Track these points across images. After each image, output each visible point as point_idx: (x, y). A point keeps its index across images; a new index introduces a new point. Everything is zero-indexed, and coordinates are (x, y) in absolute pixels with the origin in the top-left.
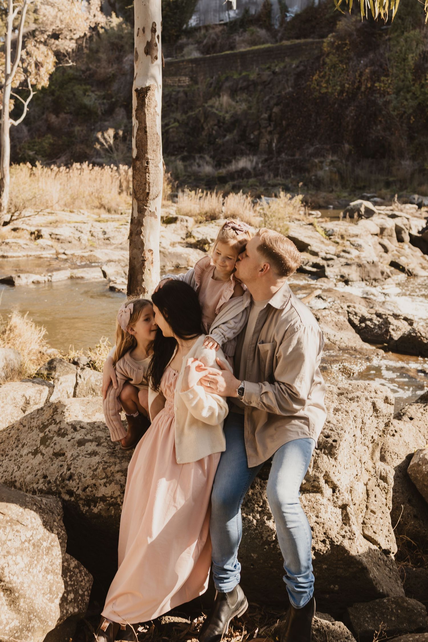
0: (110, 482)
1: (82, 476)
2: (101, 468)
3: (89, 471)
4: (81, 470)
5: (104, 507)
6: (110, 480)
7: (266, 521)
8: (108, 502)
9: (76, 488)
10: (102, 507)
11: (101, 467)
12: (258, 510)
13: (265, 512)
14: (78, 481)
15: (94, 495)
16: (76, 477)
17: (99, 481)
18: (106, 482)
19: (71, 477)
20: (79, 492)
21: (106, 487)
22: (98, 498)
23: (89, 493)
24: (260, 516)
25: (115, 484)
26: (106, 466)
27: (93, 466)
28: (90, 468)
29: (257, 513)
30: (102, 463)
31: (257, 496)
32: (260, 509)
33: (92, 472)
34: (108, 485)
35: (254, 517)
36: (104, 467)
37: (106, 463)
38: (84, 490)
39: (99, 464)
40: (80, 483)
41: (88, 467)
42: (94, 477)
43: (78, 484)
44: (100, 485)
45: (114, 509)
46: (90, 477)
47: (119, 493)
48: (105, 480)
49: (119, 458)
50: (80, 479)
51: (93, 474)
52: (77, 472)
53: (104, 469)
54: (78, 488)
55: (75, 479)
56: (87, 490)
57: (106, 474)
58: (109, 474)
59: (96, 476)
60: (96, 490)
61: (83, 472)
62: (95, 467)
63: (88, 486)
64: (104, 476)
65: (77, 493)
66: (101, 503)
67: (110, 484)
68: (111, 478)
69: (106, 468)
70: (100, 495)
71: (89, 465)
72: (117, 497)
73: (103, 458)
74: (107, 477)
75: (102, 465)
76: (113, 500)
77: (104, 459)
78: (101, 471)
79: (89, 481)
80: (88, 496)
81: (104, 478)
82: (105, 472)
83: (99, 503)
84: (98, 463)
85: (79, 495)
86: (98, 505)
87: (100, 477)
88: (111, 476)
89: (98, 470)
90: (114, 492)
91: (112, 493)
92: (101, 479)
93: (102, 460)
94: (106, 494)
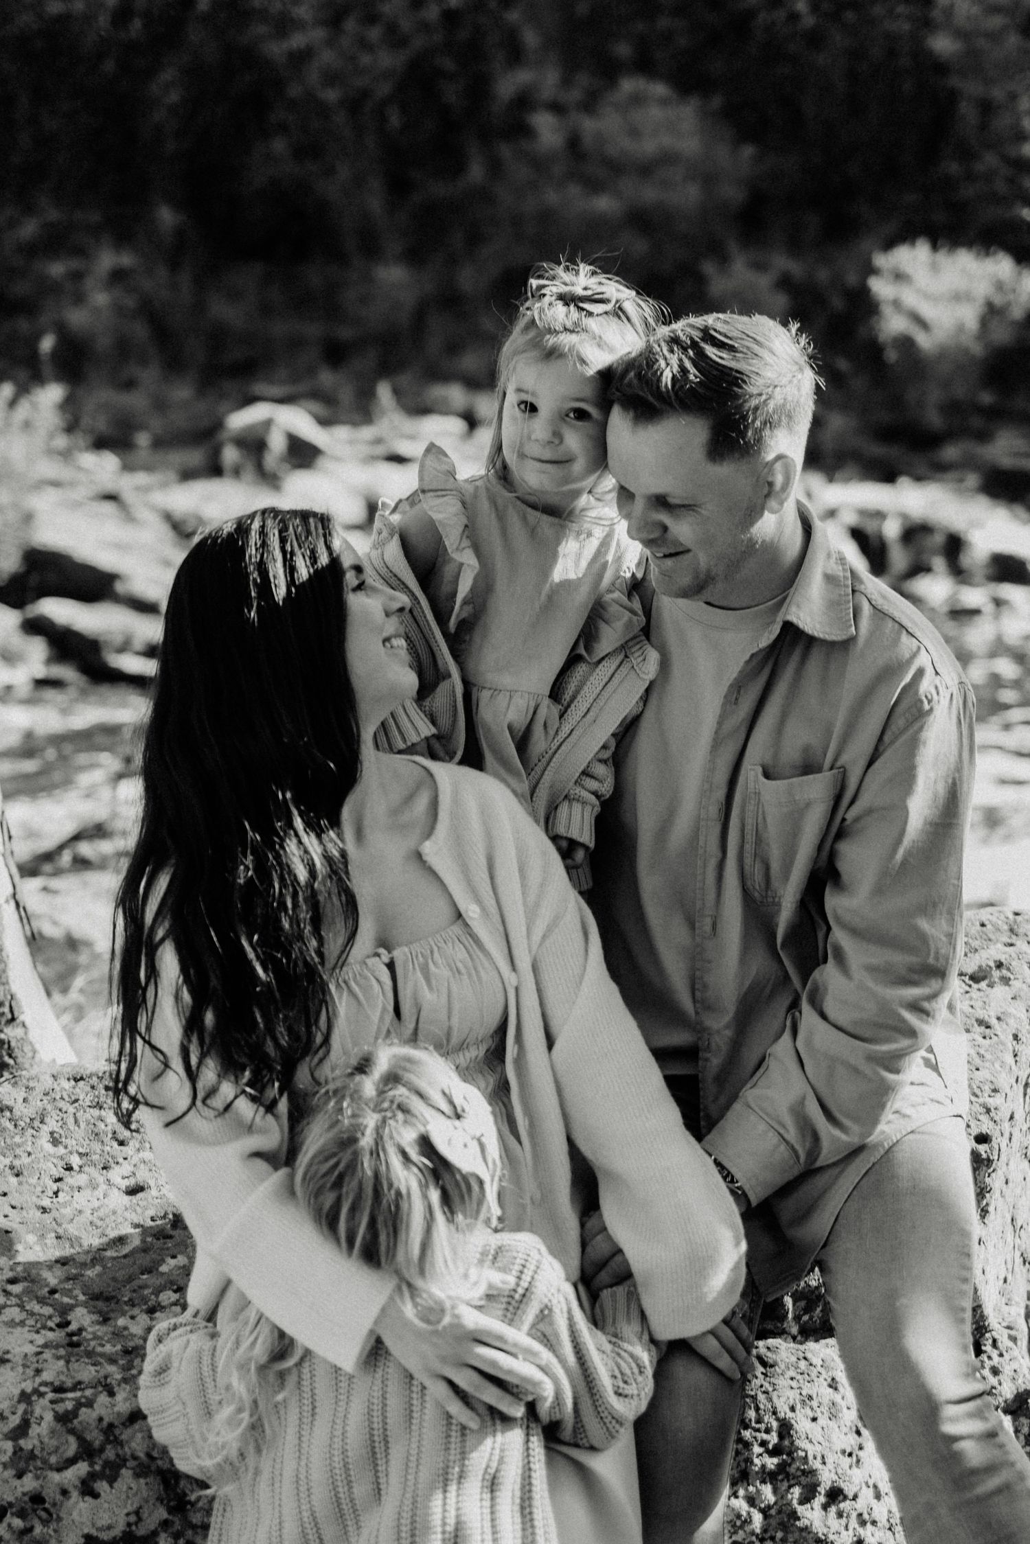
0: (111, 1473)
2: (49, 1417)
6: (107, 1463)
7: (800, 1510)
11: (44, 1410)
12: (763, 1466)
13: (792, 1470)
17: (56, 1477)
18: (92, 1476)
21: (96, 1496)
24: (775, 1491)
25: (137, 1475)
26: (69, 1405)
27: (3, 1417)
29: (763, 1482)
30: (41, 1395)
31: (757, 1409)
32: (771, 1463)
33: (9, 1445)
34: (102, 1486)
35: (751, 1501)
36: (60, 1408)
37: (60, 1389)
39: (30, 1403)
44: (65, 1492)
46: (5, 1465)
47: (162, 1513)
48: (82, 1468)
49: (112, 1360)
51: (18, 1451)
53: (64, 1419)
57: (81, 1439)
58: (96, 1437)
59: (32, 1456)
62: (15, 1420)
64: (72, 1447)
67: (112, 1481)
68: (110, 1453)
69: (74, 1413)
70: (70, 1539)
72: (155, 1534)
73: (38, 1372)
74: (87, 1452)
75: (44, 1402)
77: (47, 1376)
78: (53, 1432)
81: (72, 1462)
82: (72, 1431)
84: (24, 1397)
87: (53, 1460)
88: (108, 1441)
89: (34, 1430)
90: (137, 1513)
91: (133, 1519)
92: (59, 1470)
93: (38, 1380)
94: (99, 1529)
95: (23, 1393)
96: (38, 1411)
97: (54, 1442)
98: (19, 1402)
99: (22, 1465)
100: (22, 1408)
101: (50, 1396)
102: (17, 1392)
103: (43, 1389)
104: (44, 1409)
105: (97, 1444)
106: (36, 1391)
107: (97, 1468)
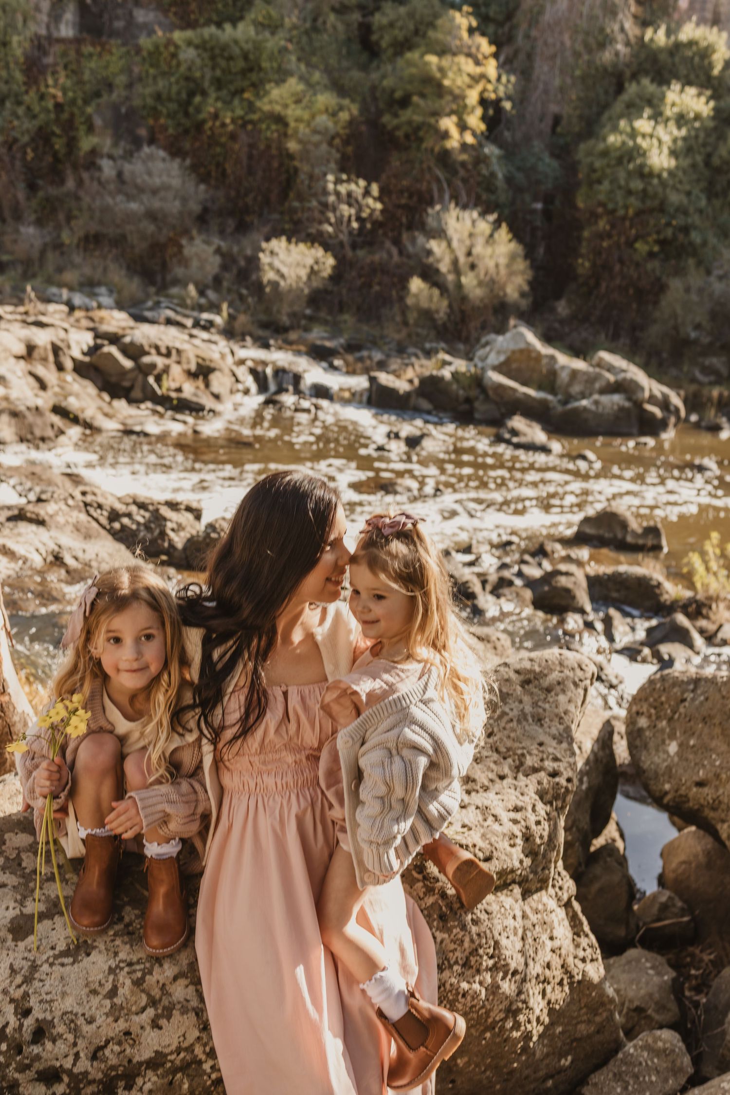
0: (168, 1013)
1: (81, 1021)
2: (128, 982)
3: (95, 1001)
4: (69, 1004)
5: (160, 1082)
6: (164, 1008)
8: (169, 1065)
9: (71, 1059)
10: (155, 1083)
14: (70, 1037)
15: (130, 1061)
16: (61, 1029)
17: (136, 1019)
18: (158, 1016)
19: (40, 1033)
20: (84, 1065)
21: (160, 1028)
22: (140, 1064)
23: (113, 1061)
25: (180, 1014)
26: (139, 974)
27: (101, 985)
28: (94, 992)
30: (122, 969)
33: (107, 1003)
34: (163, 1022)
36: (134, 976)
37: (130, 964)
38: (95, 1055)
39: (116, 975)
40: (79, 1042)
41: (87, 990)
42: (116, 1013)
43: (75, 1044)
44: (142, 1028)
45: (188, 1076)
46: (107, 1015)
47: (197, 1033)
48: (150, 1012)
50: (76, 1031)
51: (113, 1005)
52: (58, 1014)
53: (138, 983)
54: (77, 1056)
55: (60, 1036)
56: (107, 1052)
57: (149, 995)
58: (156, 993)
59: (122, 1008)
60: (132, 1046)
61: (79, 1010)
62: (109, 986)
63: (107, 1042)
64: (144, 1000)
65: (75, 1070)
66: (150, 1073)
67: (168, 1018)
68: (165, 1002)
69: (143, 979)
70: (146, 1054)
71: (87, 985)
72: (192, 1045)
73: (115, 954)
74: (153, 1002)
75: (124, 973)
76: (182, 1055)
77: (121, 956)
78: (132, 993)
79: (107, 1028)
80: (113, 1068)
82: (143, 991)
83: (144, 1076)
84: (111, 971)
85: (86, 1073)
86: (139, 1081)
87: (134, 1009)
88: (163, 994)
89: (121, 991)
90: (184, 1035)
91: (182, 1039)
92: (137, 1014)
93: (118, 959)
94: (165, 1047)
95: (110, 968)
96: (121, 980)
97: (134, 999)
98: (109, 974)
99: (117, 1013)
100: (111, 978)
101: (126, 969)
102: (106, 968)
103: (122, 965)
104: (124, 977)
105: (157, 997)
106: (117, 966)
107: (160, 1011)
